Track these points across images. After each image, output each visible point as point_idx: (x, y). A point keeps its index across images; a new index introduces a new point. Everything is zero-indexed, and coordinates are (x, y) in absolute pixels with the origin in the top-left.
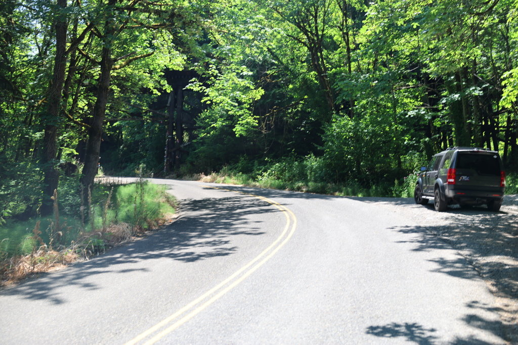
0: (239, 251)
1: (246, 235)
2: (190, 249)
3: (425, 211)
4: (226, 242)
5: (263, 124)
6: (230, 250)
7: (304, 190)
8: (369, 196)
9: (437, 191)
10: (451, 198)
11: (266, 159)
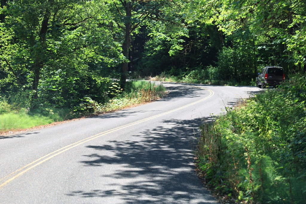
5: (186, 50)
7: (209, 83)
8: (240, 85)
11: (187, 68)
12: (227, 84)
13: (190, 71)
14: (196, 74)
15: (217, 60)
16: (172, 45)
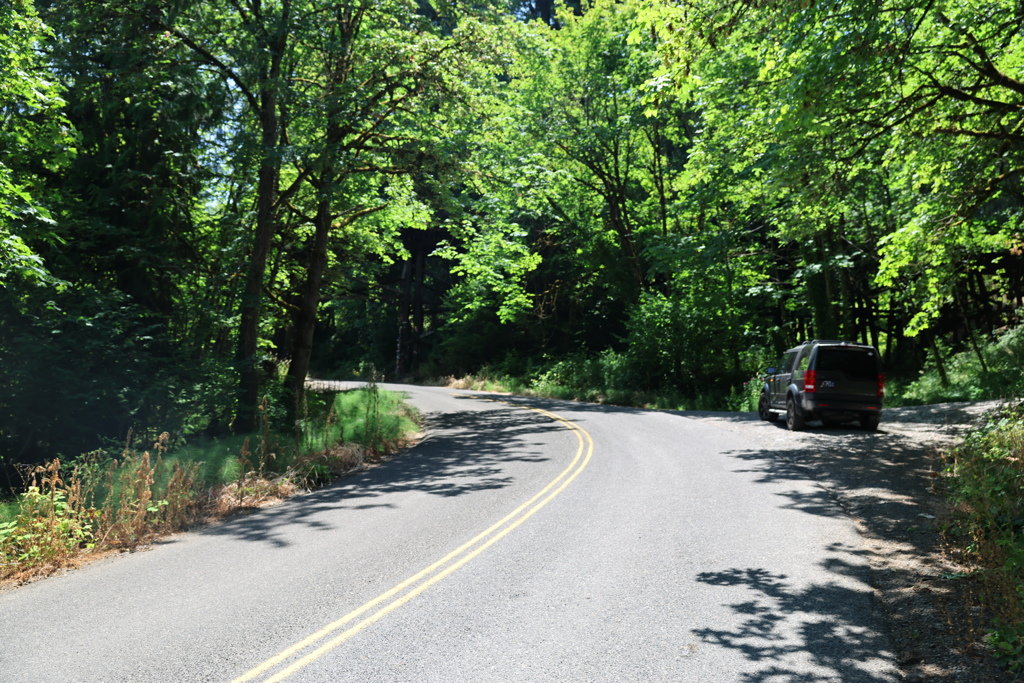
0: (516, 483)
1: (523, 463)
2: (448, 480)
3: (774, 430)
4: (497, 471)
5: (541, 306)
6: (503, 481)
7: (600, 400)
8: (693, 410)
9: (790, 401)
10: (809, 412)
11: (545, 355)
12: (653, 402)
14: (567, 373)
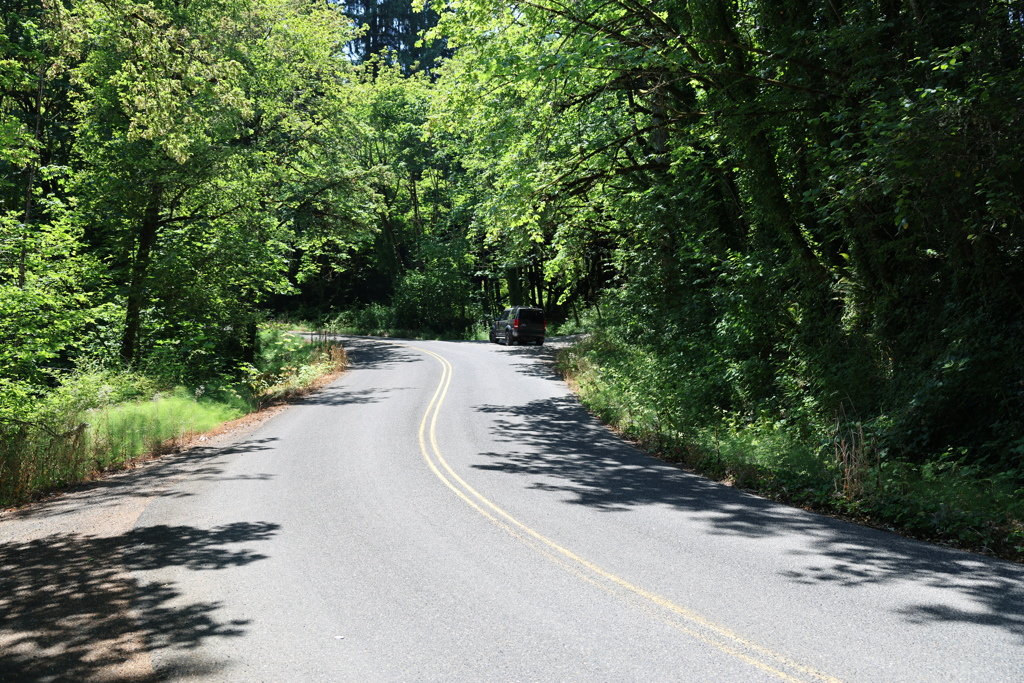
3: (500, 346)
9: (507, 333)
10: (516, 337)
12: (419, 337)
13: (337, 312)
14: (351, 319)
15: (392, 292)
16: (301, 263)
